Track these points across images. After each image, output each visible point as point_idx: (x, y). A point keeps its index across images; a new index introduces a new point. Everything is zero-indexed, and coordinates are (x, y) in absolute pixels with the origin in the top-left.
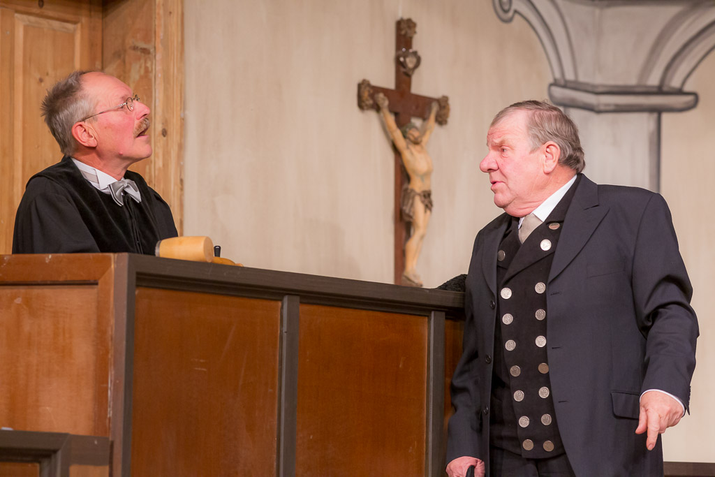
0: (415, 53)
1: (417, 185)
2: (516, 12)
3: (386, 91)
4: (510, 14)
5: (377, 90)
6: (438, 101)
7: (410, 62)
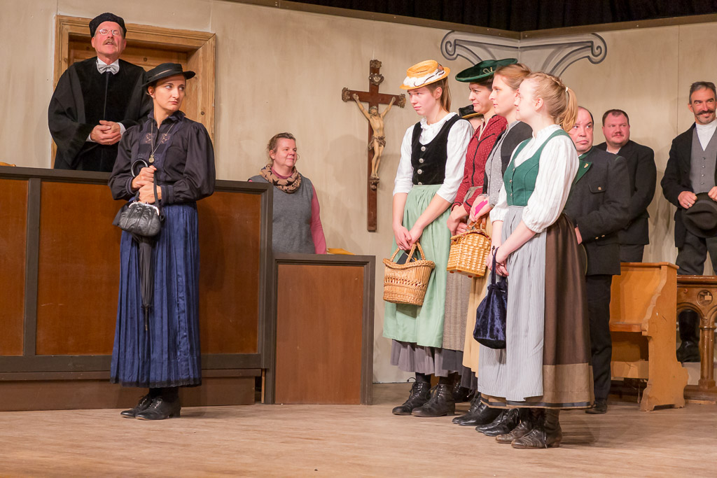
0: (380, 76)
1: (376, 135)
2: (458, 55)
3: (359, 93)
4: (455, 56)
5: (352, 92)
6: (397, 97)
7: (376, 79)
